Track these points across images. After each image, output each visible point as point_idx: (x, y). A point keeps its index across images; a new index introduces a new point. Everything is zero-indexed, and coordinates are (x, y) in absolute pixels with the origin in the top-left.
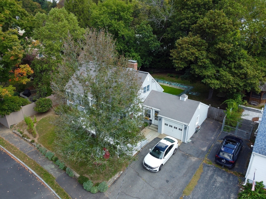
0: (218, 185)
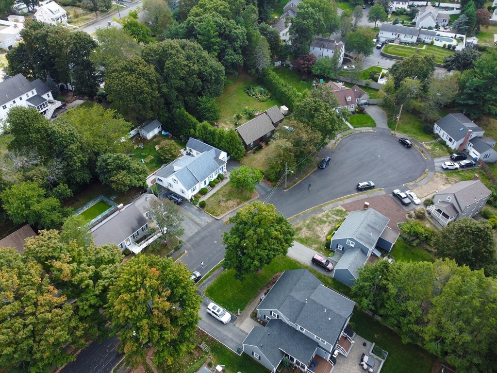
0: (188, 208)
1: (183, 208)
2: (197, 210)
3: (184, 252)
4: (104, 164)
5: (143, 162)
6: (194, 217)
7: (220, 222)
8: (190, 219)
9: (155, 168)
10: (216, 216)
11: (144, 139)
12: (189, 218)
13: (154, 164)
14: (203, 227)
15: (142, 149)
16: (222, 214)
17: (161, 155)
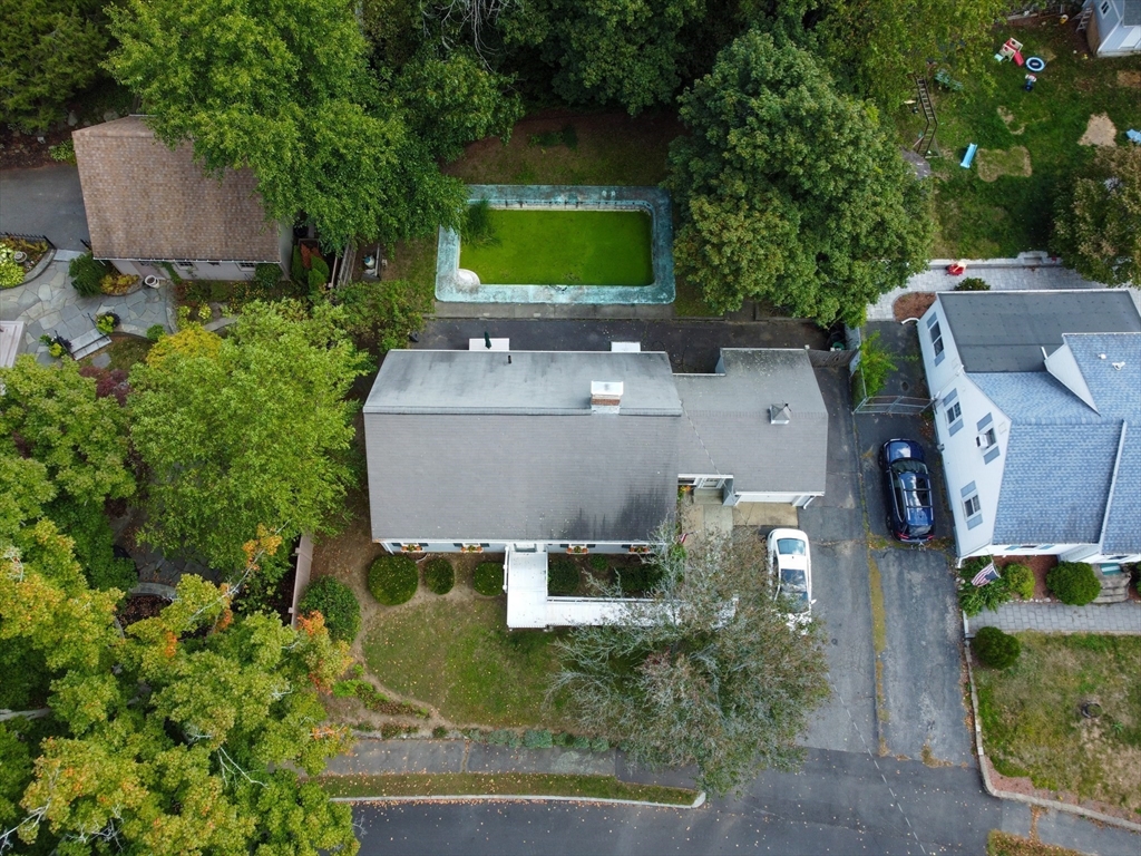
0: (919, 592)
1: (894, 571)
2: (943, 644)
3: (689, 798)
4: (731, 96)
5: (965, 164)
6: (896, 665)
7: (985, 808)
8: (872, 660)
9: (984, 243)
10: (998, 764)
11: (1084, 33)
12: (873, 649)
13: (997, 215)
14: (885, 752)
15: (1027, 87)
16: (1038, 783)
17: (1070, 211)
